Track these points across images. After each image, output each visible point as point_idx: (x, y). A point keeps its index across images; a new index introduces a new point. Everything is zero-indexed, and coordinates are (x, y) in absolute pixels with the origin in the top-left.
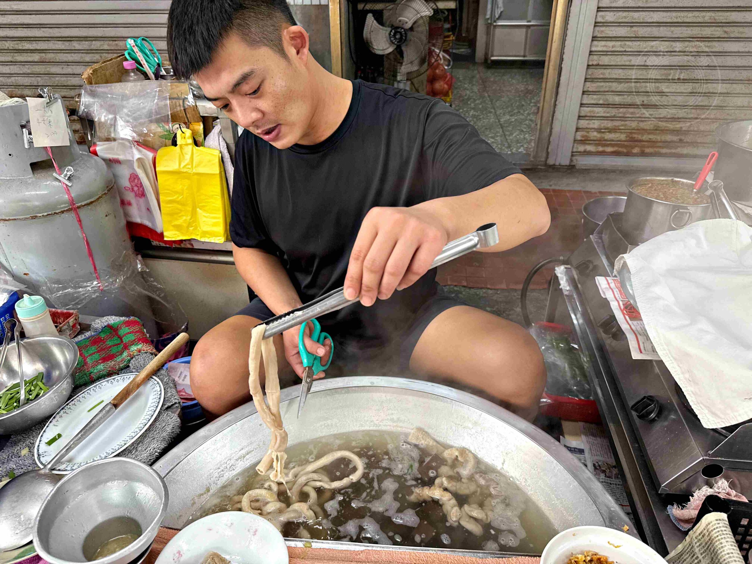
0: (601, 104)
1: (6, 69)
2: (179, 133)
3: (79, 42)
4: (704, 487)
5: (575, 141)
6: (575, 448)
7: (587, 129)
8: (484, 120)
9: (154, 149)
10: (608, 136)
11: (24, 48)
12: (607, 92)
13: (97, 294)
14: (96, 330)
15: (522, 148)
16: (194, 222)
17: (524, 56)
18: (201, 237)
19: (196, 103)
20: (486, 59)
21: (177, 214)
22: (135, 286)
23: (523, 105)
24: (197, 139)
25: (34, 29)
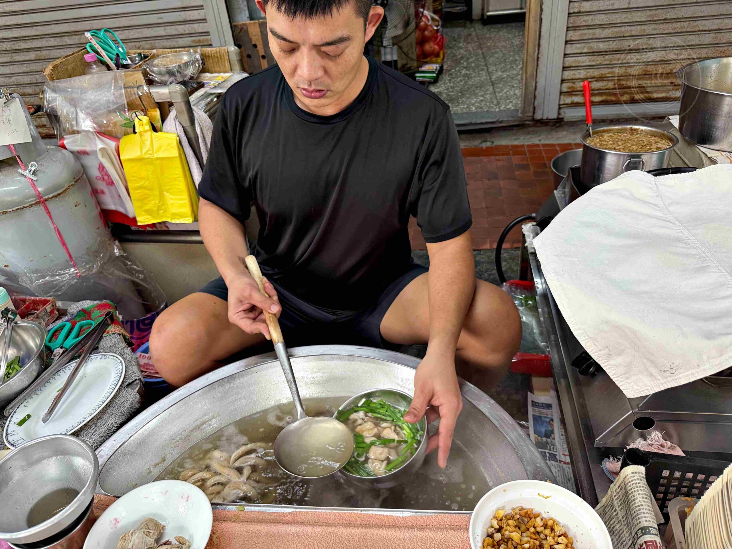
0: (585, 53)
1: (7, 70)
2: (136, 121)
3: (69, 37)
4: (638, 440)
5: (561, 93)
6: (542, 404)
7: (573, 80)
8: (476, 79)
9: (116, 138)
10: (595, 85)
11: (20, 48)
12: (591, 39)
13: (75, 281)
14: (72, 314)
15: (511, 104)
16: (162, 205)
17: (521, 9)
18: (172, 219)
19: (149, 90)
20: (483, 15)
21: (146, 198)
22: (114, 271)
23: (517, 60)
24: (155, 125)
25: (27, 28)
